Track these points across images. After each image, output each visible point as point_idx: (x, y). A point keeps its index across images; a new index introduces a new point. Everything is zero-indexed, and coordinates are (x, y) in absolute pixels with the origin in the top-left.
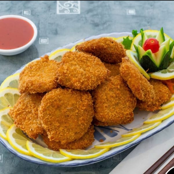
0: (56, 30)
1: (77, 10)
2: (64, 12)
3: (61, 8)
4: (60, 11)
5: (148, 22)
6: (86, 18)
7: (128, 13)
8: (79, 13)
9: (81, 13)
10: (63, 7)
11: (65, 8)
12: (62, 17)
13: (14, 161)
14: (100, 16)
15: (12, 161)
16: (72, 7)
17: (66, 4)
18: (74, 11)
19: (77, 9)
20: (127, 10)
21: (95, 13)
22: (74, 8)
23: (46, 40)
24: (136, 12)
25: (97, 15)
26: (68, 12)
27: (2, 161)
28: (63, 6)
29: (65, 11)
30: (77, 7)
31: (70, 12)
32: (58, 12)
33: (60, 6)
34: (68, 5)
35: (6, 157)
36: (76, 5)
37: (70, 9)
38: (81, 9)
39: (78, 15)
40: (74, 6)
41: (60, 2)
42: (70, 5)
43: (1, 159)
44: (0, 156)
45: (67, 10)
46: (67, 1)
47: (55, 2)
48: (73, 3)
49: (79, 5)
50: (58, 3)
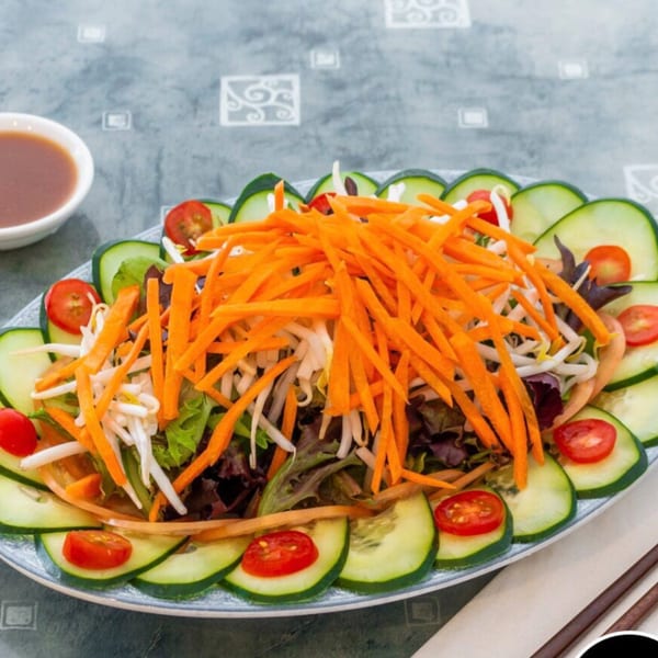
0: (219, 181)
1: (289, 113)
2: (245, 119)
3: (233, 104)
4: (232, 116)
5: (532, 154)
6: (318, 139)
7: (464, 123)
8: (297, 122)
9: (304, 123)
10: (241, 101)
11: (247, 104)
12: (238, 135)
13: (74, 625)
14: (367, 133)
15: (70, 625)
16: (272, 102)
17: (252, 93)
18: (279, 114)
19: (288, 107)
20: (459, 112)
21: (350, 120)
22: (280, 104)
24: (490, 117)
25: (357, 128)
26: (260, 117)
27: (35, 624)
28: (242, 96)
29: (249, 116)
30: (291, 103)
31: (267, 118)
32: (224, 121)
33: (230, 99)
34: (260, 96)
35: (48, 613)
36: (285, 97)
37: (266, 109)
38: (304, 107)
39: (293, 128)
40: (280, 98)
41: (232, 84)
42: (267, 96)
43: (30, 617)
44: (29, 609)
45: (254, 111)
46: (256, 82)
47: (216, 85)
48: (275, 88)
49: (296, 94)
50: (225, 88)
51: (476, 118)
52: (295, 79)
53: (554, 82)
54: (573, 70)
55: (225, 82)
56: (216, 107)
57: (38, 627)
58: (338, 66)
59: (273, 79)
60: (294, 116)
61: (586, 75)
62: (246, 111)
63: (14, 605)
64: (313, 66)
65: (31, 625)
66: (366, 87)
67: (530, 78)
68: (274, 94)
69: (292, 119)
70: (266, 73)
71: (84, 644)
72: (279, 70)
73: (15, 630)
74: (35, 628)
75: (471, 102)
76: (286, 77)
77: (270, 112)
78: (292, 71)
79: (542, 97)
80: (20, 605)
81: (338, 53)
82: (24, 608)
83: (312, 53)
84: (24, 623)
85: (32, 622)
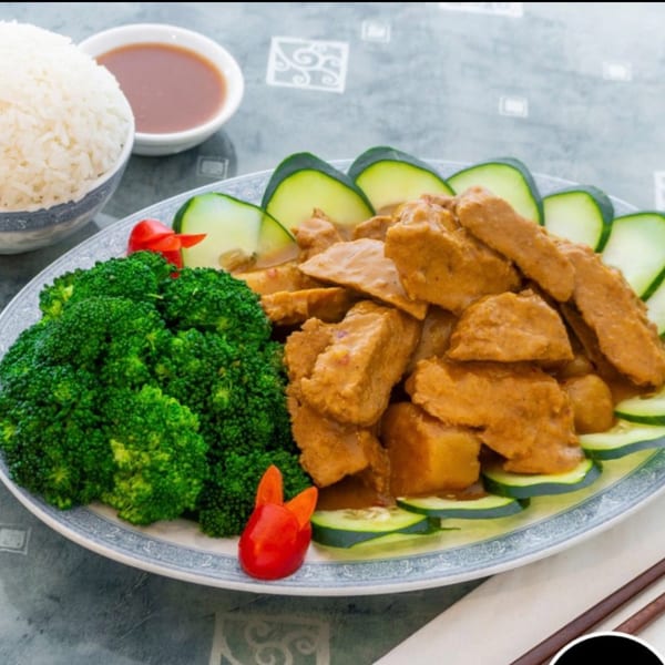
0: (258, 138)
1: (334, 80)
2: (290, 80)
3: (281, 64)
4: (279, 76)
5: (567, 148)
6: (360, 108)
7: (504, 110)
8: (341, 89)
9: (349, 90)
10: (289, 63)
11: (294, 66)
12: (282, 95)
13: (64, 555)
14: (408, 109)
15: (60, 554)
16: (319, 67)
17: (301, 56)
18: (324, 80)
19: (333, 74)
20: (501, 99)
21: (394, 95)
22: (325, 70)
23: (220, 165)
24: (531, 107)
25: (399, 102)
26: (305, 81)
27: (26, 548)
28: (290, 57)
29: (295, 78)
30: (337, 70)
31: (312, 83)
32: (271, 80)
33: (278, 59)
34: (308, 60)
35: (40, 539)
36: (333, 64)
37: (313, 74)
38: (350, 76)
39: (337, 95)
40: (327, 64)
41: (282, 45)
42: (315, 61)
43: (22, 542)
44: (22, 534)
45: (301, 74)
46: (306, 46)
47: (266, 44)
48: (324, 54)
49: (343, 63)
50: (275, 49)
51: (516, 107)
52: (344, 47)
53: (597, 81)
54: (617, 71)
55: (275, 41)
56: (263, 66)
57: (29, 551)
58: (388, 39)
59: (323, 45)
60: (339, 84)
61: (629, 79)
62: (292, 73)
63: (9, 528)
64: (363, 36)
65: (22, 549)
66: (413, 64)
67: (574, 74)
68: (322, 60)
69: (336, 86)
70: (317, 38)
71: (72, 574)
72: (328, 36)
73: (6, 552)
74: (25, 553)
75: (514, 90)
76: (336, 44)
77: (316, 77)
78: (343, 39)
79: (583, 94)
80: (14, 528)
81: (389, 28)
82: (17, 532)
83: (364, 24)
84: (15, 546)
85: (24, 546)
